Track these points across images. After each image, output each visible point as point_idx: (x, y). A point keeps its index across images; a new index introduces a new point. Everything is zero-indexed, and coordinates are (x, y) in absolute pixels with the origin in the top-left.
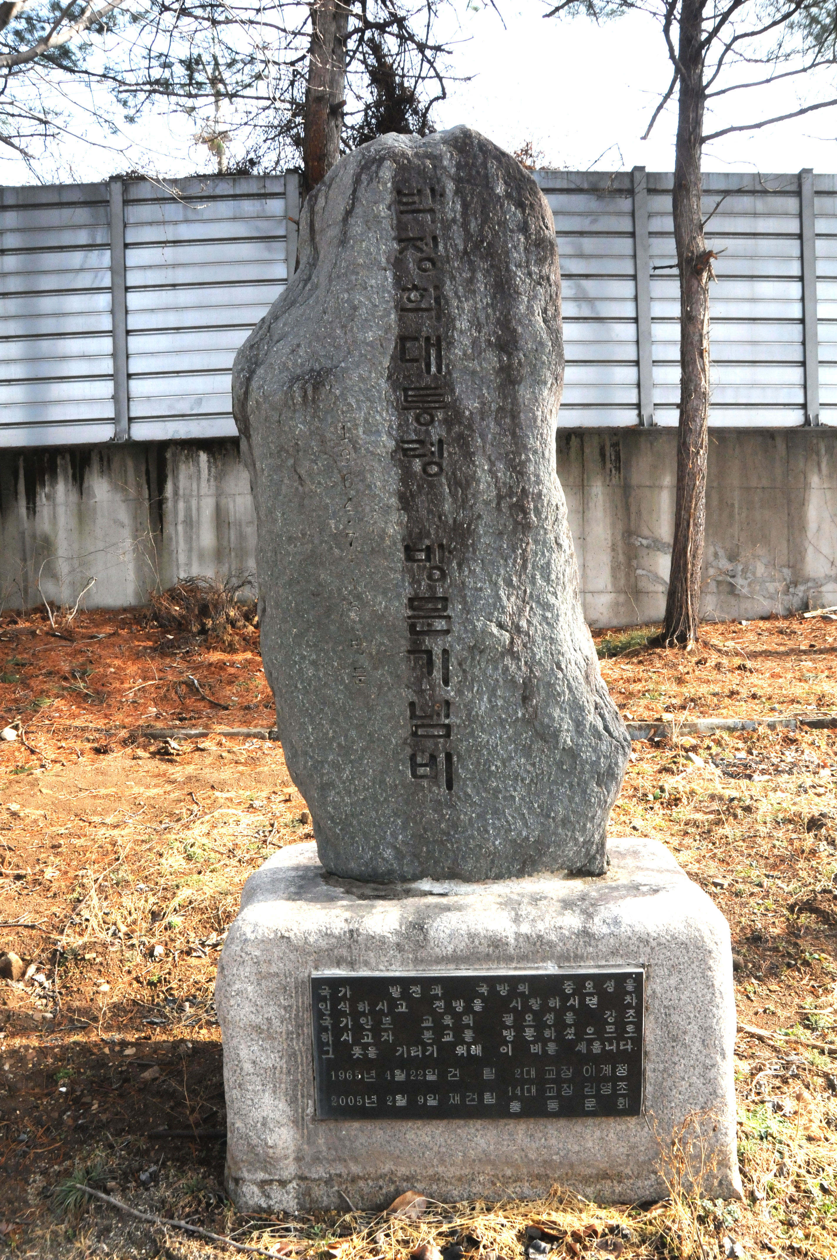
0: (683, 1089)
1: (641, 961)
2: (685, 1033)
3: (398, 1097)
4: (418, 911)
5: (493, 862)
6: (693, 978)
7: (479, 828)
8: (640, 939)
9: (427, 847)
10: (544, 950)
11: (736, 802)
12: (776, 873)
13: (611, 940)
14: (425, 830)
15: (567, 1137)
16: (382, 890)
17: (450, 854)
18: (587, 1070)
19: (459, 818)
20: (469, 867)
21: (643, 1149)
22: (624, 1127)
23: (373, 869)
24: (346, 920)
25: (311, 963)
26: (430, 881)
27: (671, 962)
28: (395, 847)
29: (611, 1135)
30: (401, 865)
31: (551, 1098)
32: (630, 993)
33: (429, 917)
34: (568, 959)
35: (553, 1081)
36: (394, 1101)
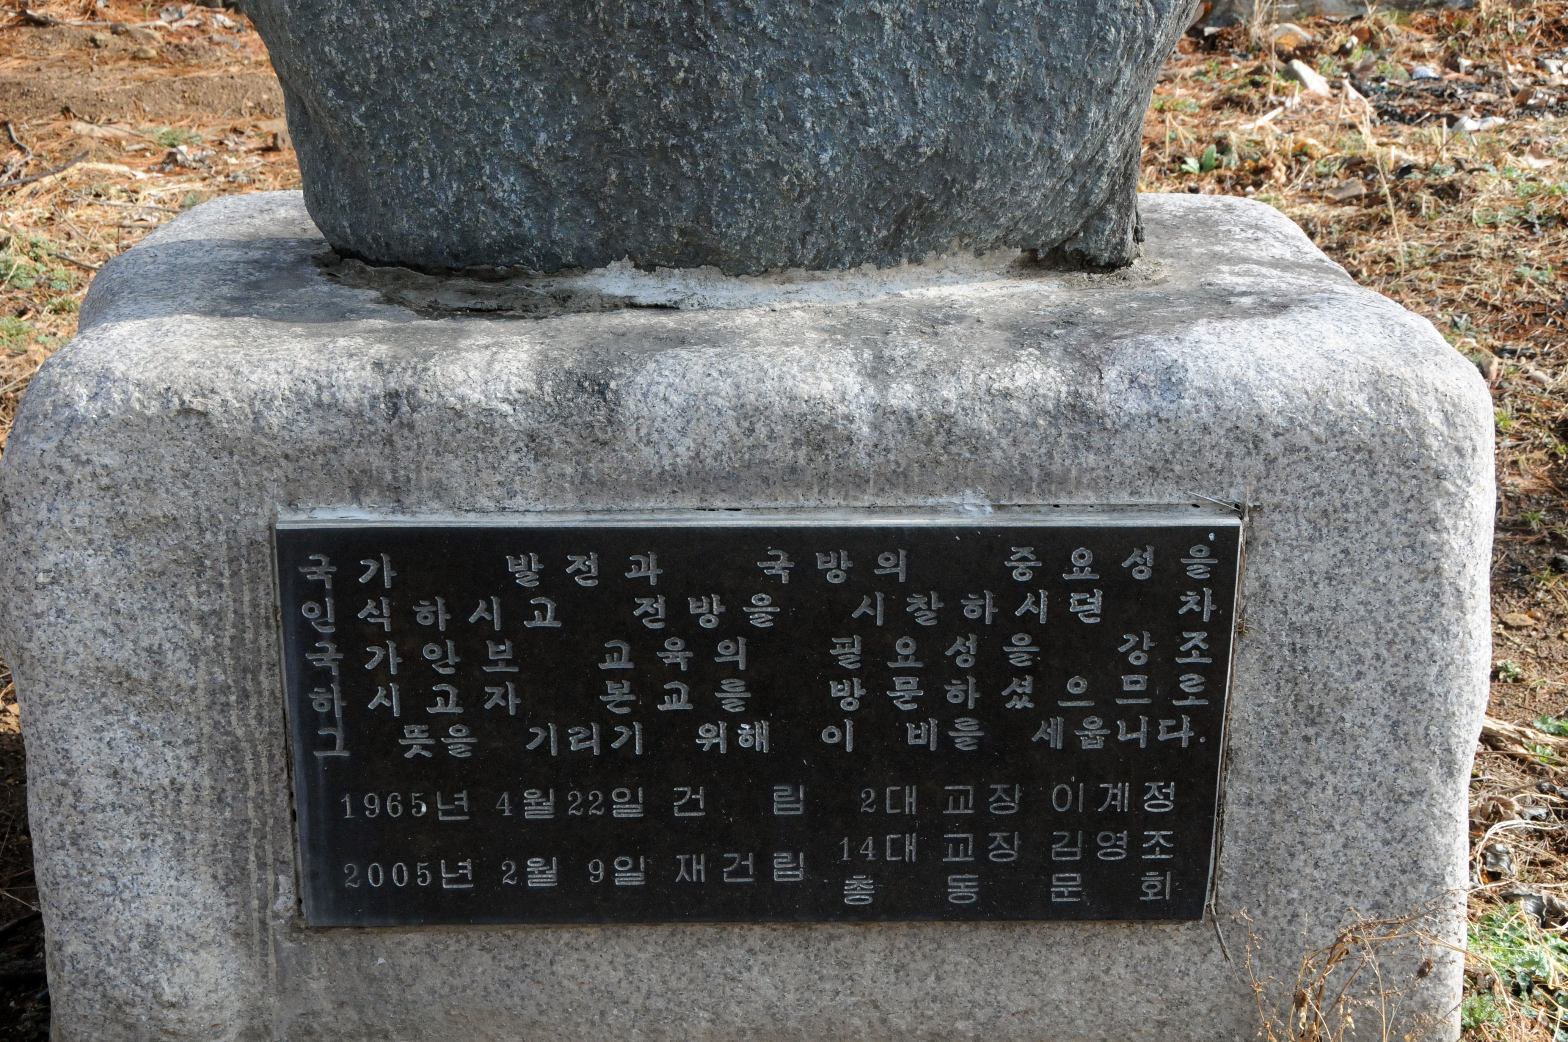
0: (1325, 854)
1: (1234, 495)
2: (1344, 701)
3: (534, 864)
4: (591, 345)
5: (810, 215)
6: (1382, 550)
7: (772, 117)
8: (1236, 433)
9: (622, 168)
10: (955, 459)
11: (1416, 175)
12: (1521, 346)
13: (1152, 434)
14: (616, 118)
15: (998, 973)
16: (490, 295)
17: (688, 189)
18: (1062, 794)
19: (713, 81)
20: (742, 228)
21: (1203, 1008)
22: (1154, 950)
23: (465, 235)
24: (378, 365)
25: (274, 489)
26: (630, 269)
27: (1322, 502)
28: (527, 170)
29: (1119, 969)
30: (545, 223)
31: (959, 868)
32: (1197, 586)
33: (623, 358)
34: (1022, 485)
35: (967, 823)
36: (522, 874)
